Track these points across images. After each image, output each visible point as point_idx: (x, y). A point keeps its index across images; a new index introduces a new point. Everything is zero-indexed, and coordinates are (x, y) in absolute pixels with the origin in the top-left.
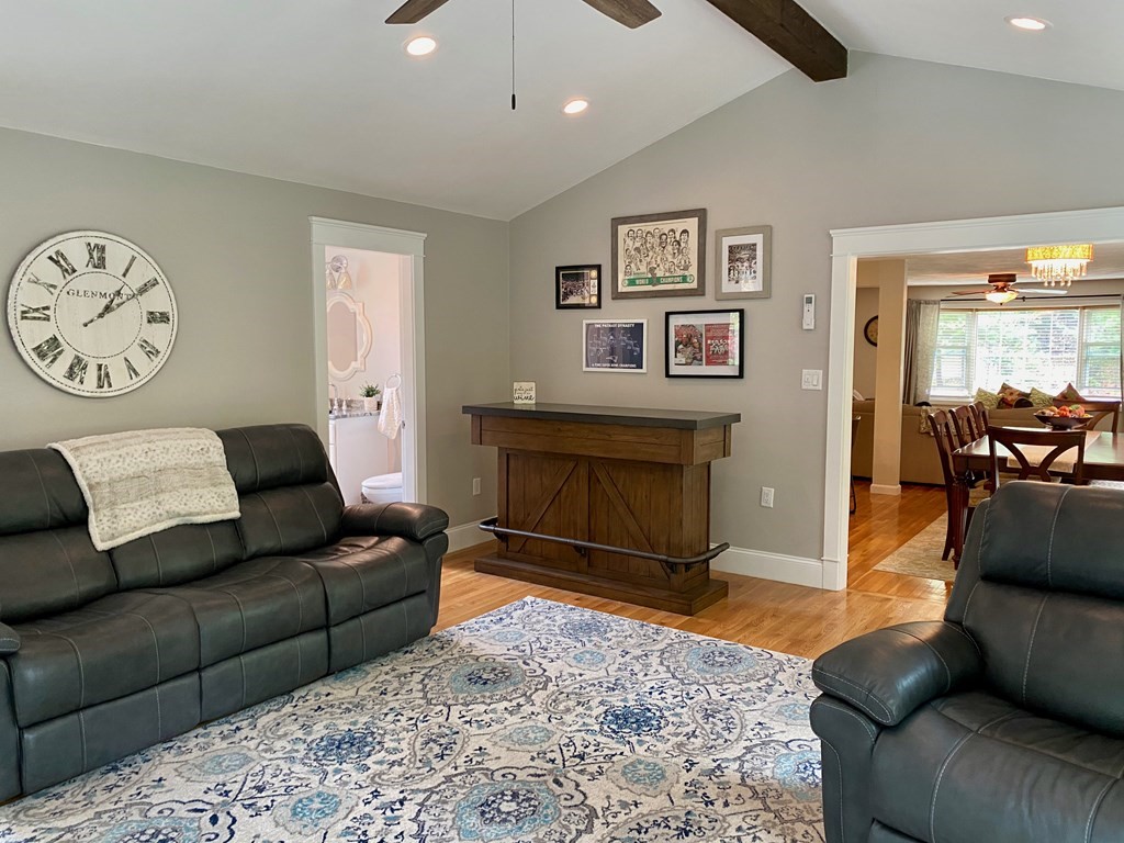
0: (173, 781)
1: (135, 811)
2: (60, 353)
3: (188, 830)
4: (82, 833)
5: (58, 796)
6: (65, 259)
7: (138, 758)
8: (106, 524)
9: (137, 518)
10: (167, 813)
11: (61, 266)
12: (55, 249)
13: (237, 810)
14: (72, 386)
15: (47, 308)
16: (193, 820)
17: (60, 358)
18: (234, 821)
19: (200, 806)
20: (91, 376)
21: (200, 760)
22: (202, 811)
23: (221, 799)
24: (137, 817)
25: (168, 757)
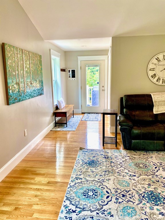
0: (154, 158)
1: (145, 160)
2: (156, 77)
3: (151, 167)
4: (136, 159)
5: (136, 152)
6: (159, 59)
7: (151, 152)
8: (156, 109)
9: (163, 109)
10: (149, 162)
11: (158, 60)
12: (157, 57)
13: (161, 168)
14: (157, 83)
15: (154, 68)
16: (153, 166)
17: (156, 78)
18: (159, 170)
19: (155, 164)
20: (161, 81)
21: (161, 157)
22: (155, 165)
23: (160, 165)
24: (144, 161)
25: (156, 154)
